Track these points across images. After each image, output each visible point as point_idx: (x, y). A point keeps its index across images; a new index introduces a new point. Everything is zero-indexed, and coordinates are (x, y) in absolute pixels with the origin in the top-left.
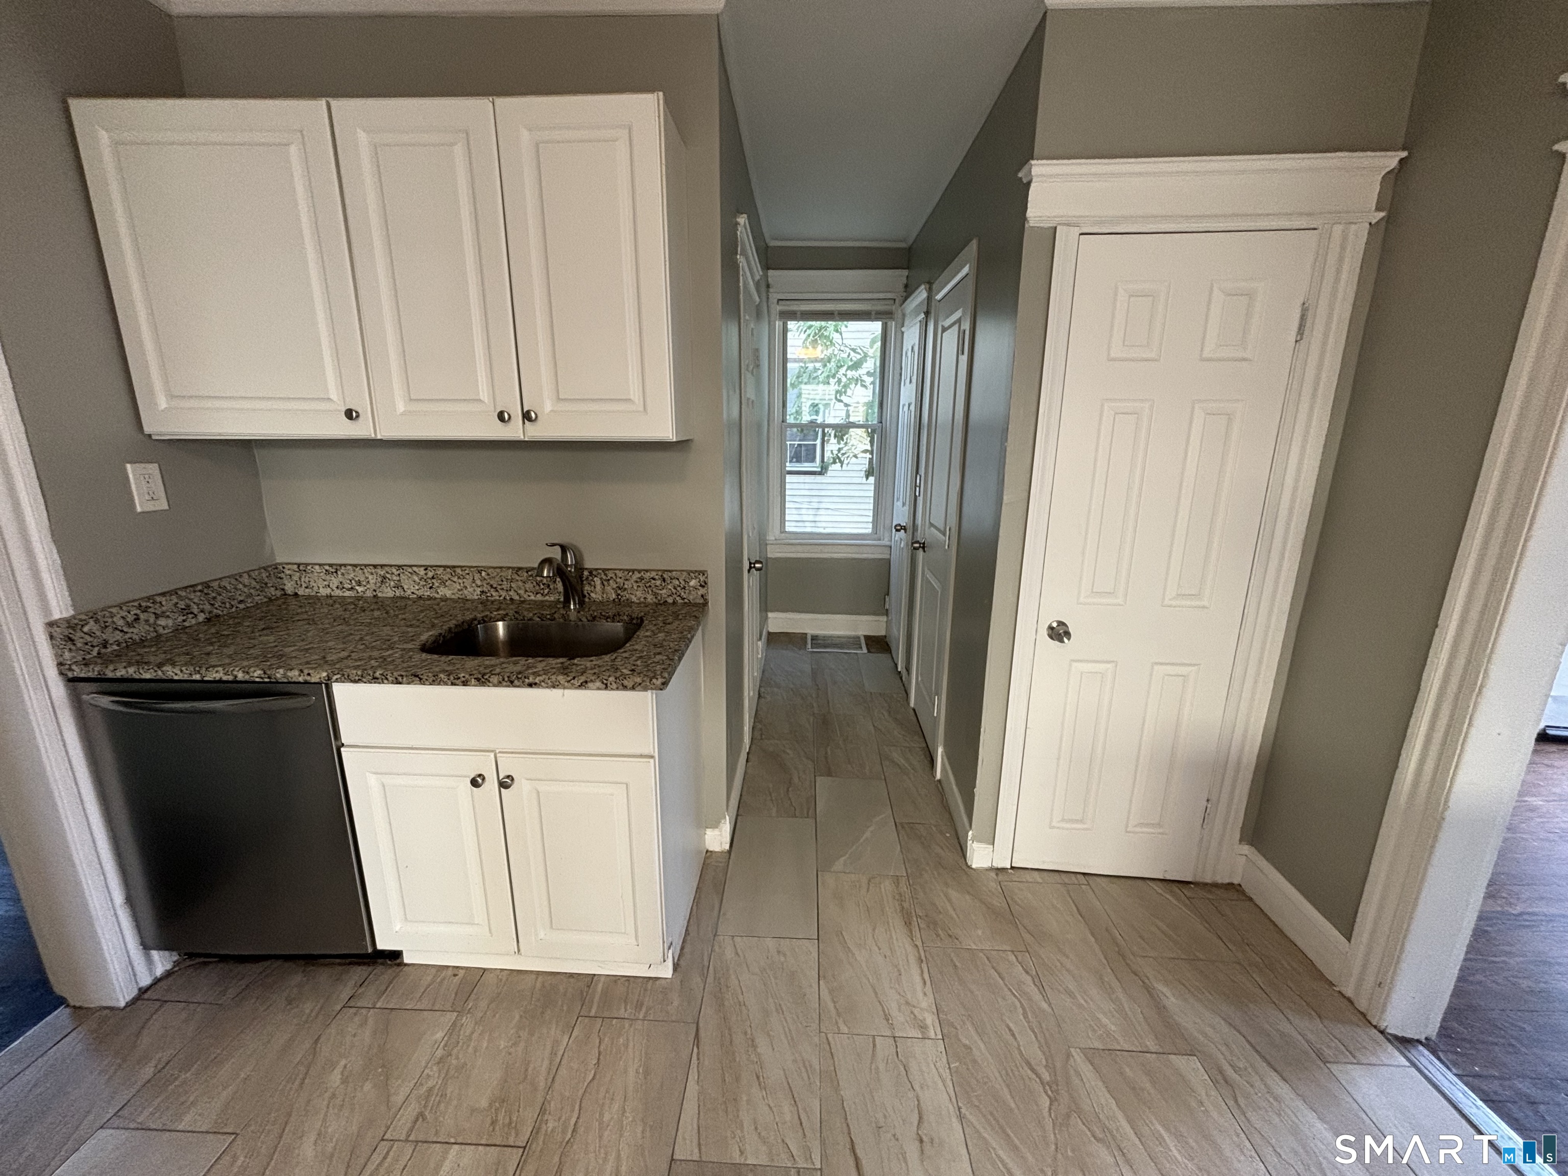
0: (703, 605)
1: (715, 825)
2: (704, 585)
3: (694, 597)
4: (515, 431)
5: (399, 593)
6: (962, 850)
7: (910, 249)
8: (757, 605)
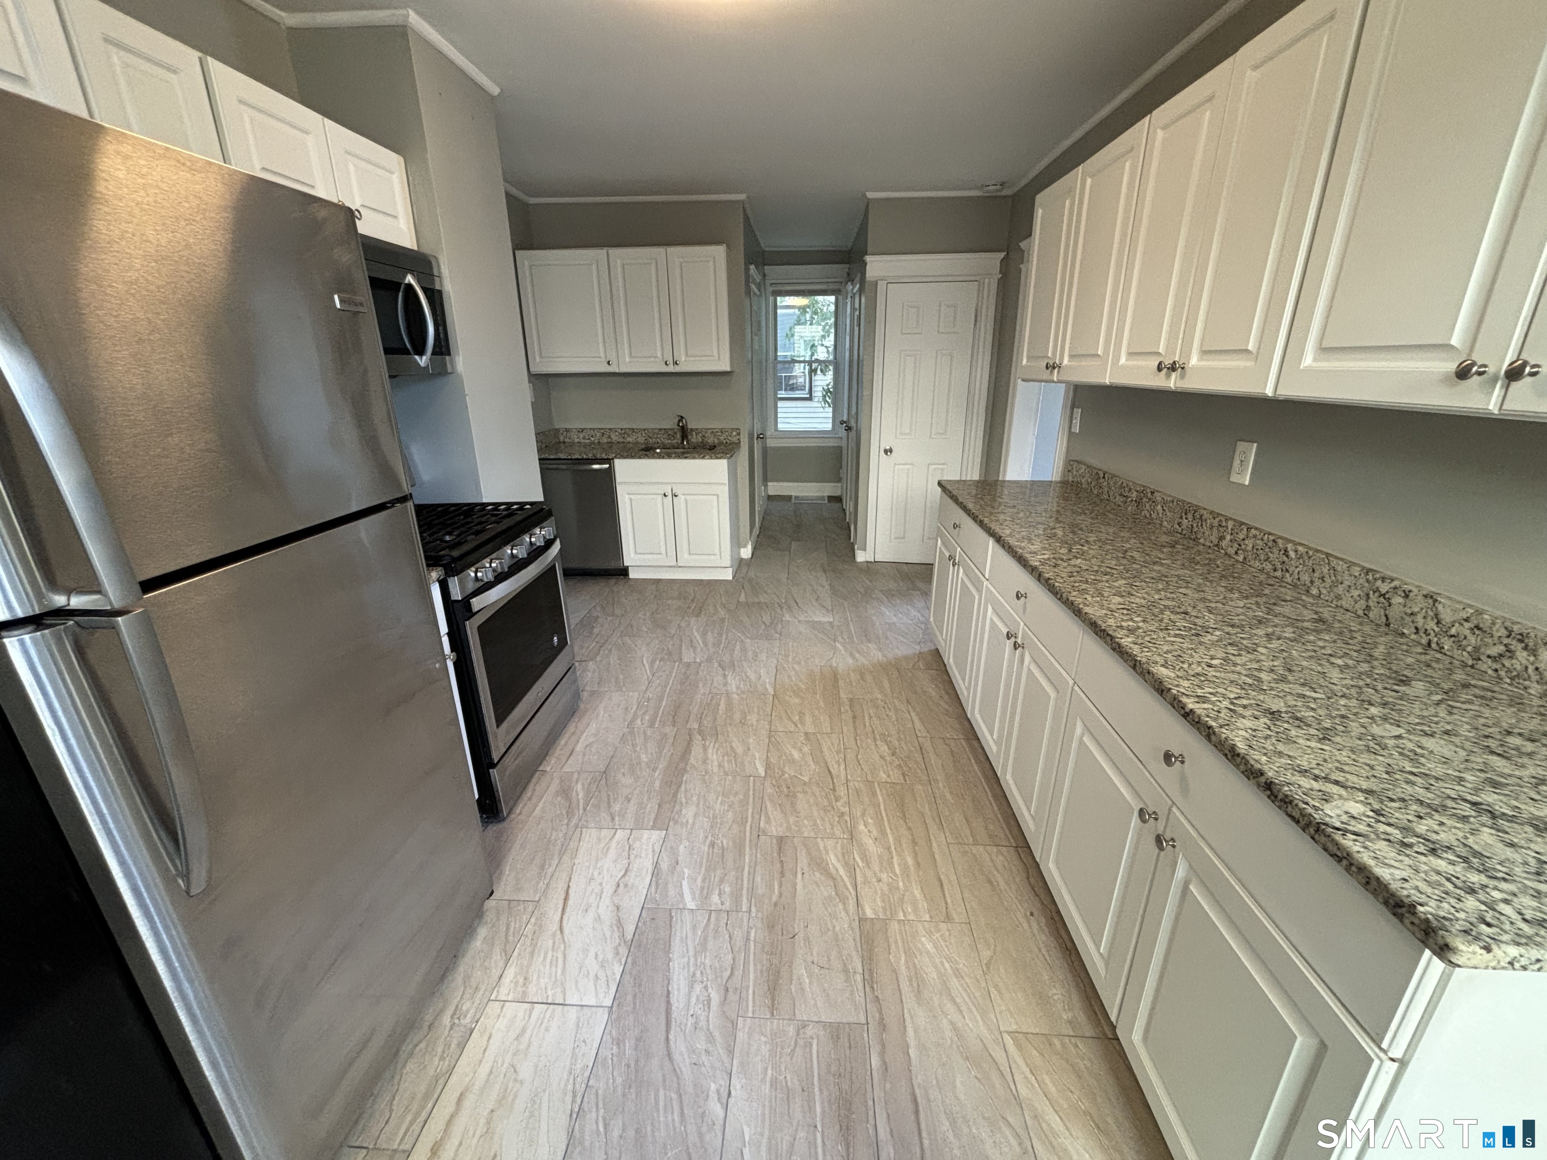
0: (738, 444)
1: (745, 546)
2: (739, 434)
3: (735, 440)
4: (671, 369)
5: (609, 440)
6: (854, 556)
7: (850, 252)
8: (761, 477)
